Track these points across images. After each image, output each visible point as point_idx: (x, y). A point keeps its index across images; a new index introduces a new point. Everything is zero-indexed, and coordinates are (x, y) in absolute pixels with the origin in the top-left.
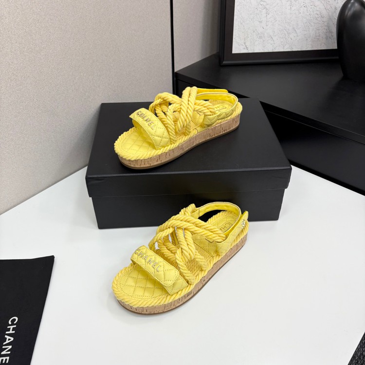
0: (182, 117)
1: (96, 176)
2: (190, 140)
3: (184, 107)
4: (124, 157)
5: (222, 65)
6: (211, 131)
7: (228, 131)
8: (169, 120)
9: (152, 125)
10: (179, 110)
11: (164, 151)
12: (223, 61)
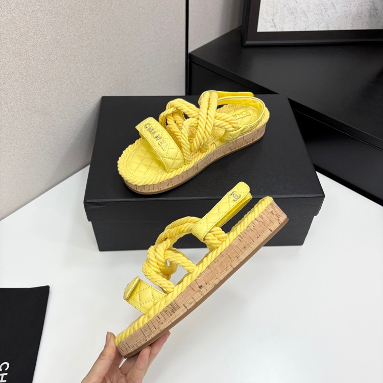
0: (199, 134)
1: (96, 201)
2: (207, 157)
3: (202, 123)
4: (129, 182)
5: (244, 45)
6: (231, 145)
7: (251, 142)
8: (184, 140)
9: (164, 144)
10: (195, 126)
11: (176, 174)
12: (246, 40)
